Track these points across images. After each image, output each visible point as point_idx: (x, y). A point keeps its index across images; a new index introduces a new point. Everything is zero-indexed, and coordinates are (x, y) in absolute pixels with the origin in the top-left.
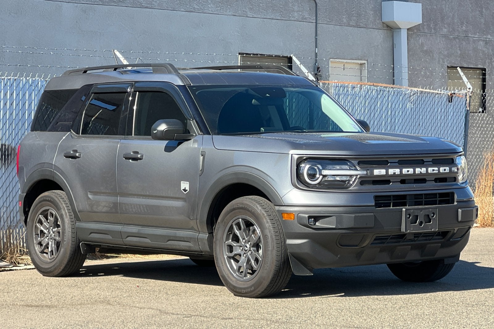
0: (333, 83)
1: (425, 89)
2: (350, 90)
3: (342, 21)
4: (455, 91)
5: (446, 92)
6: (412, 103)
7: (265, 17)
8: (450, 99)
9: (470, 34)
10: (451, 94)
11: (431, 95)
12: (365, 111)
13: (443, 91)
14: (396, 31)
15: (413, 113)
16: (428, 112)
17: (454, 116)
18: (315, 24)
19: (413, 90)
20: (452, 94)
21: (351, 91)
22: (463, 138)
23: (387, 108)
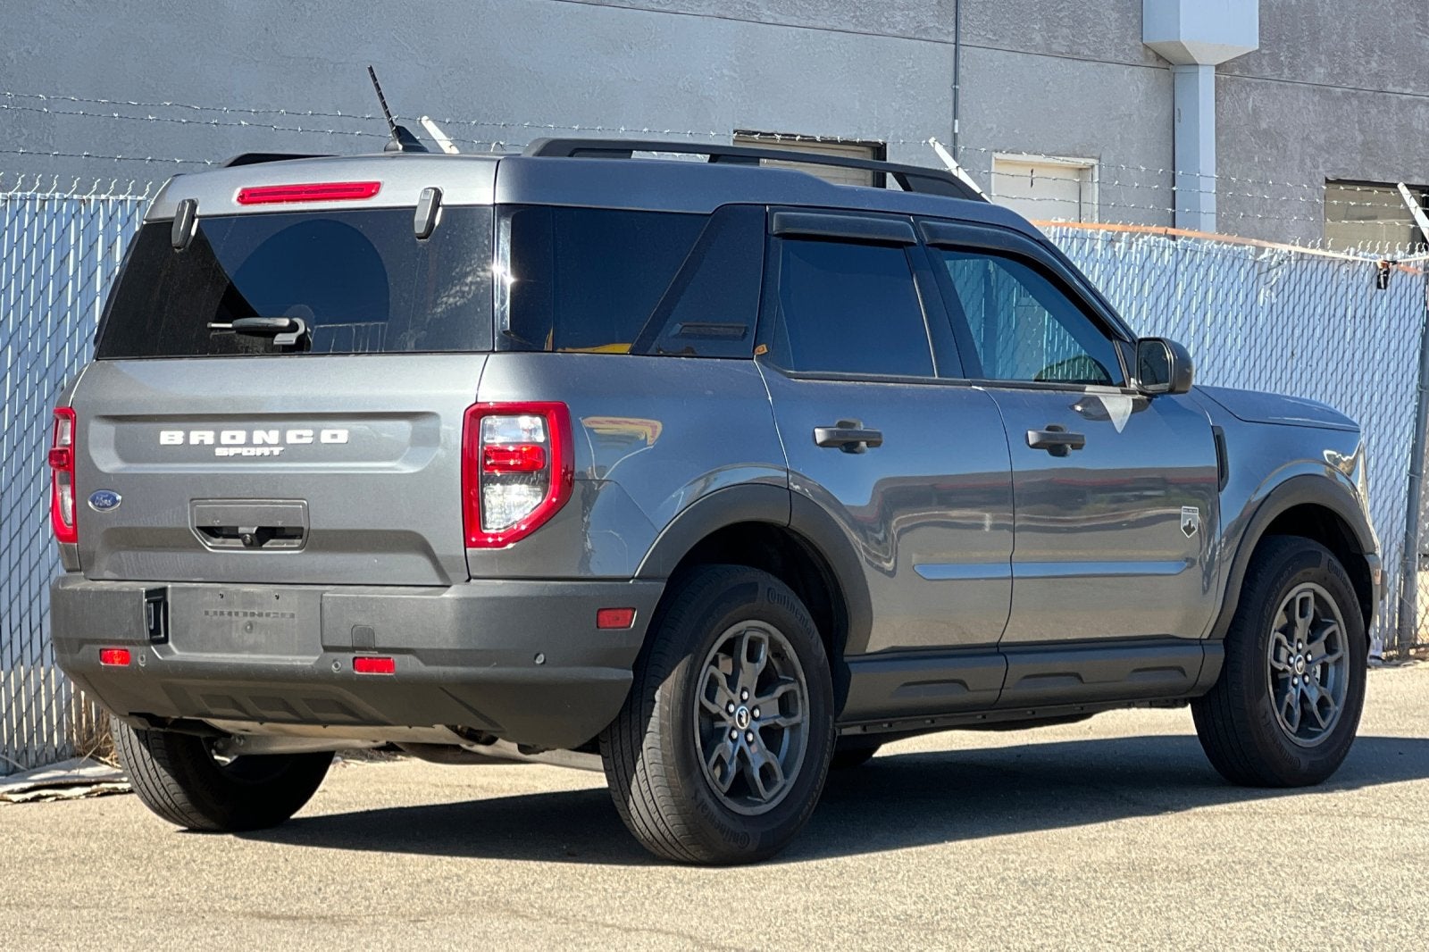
0: (1053, 227)
1: (1313, 247)
2: (1099, 247)
3: (1031, 39)
4: (1396, 254)
5: (1371, 258)
6: (1275, 289)
7: (810, 23)
8: (1382, 279)
9: (1391, 85)
10: (1385, 264)
11: (1328, 265)
12: (1140, 312)
13: (1361, 253)
14: (1183, 71)
15: (1275, 320)
16: (1317, 317)
17: (1392, 331)
18: (953, 46)
19: (1279, 251)
20: (1389, 262)
21: (1103, 252)
22: (1414, 397)
23: (1203, 304)
